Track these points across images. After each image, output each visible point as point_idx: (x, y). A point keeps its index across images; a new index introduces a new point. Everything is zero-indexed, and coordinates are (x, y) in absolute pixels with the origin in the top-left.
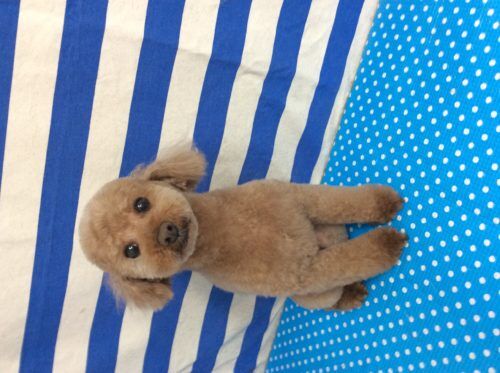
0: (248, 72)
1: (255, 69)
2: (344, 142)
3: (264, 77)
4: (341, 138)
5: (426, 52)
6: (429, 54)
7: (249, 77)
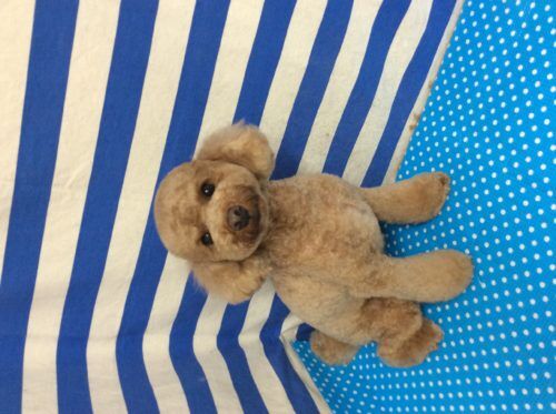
5: (515, 45)
6: (518, 47)
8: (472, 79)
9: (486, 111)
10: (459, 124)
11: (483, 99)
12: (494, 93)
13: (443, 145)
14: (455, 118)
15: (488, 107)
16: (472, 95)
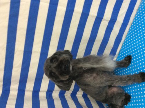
0: (105, 20)
1: (107, 19)
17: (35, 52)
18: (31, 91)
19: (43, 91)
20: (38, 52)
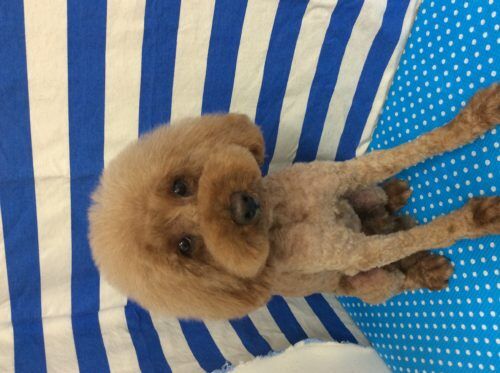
0: (317, 6)
2: (408, 67)
3: (333, 10)
4: (405, 62)
7: (318, 11)
8: (453, 19)
9: (470, 53)
10: (441, 68)
11: (466, 42)
12: (477, 35)
13: (425, 90)
14: (436, 61)
15: (471, 50)
16: (453, 36)
17: (46, 179)
18: (64, 316)
19: (113, 308)
20: (60, 177)
